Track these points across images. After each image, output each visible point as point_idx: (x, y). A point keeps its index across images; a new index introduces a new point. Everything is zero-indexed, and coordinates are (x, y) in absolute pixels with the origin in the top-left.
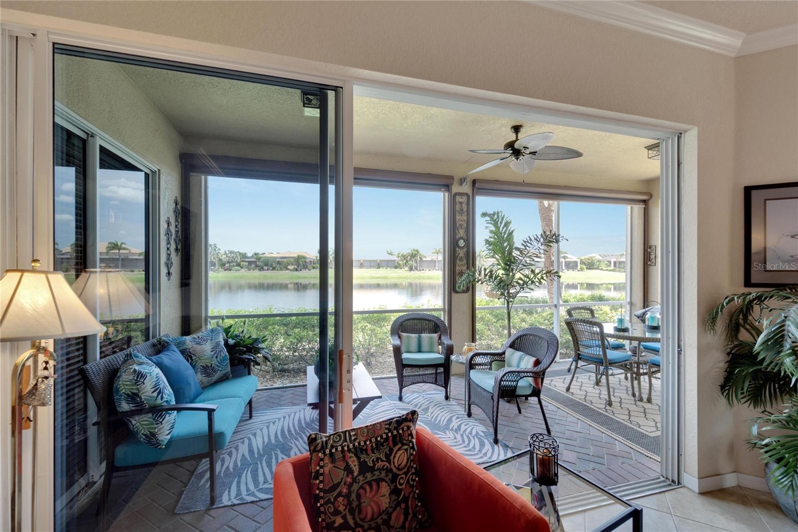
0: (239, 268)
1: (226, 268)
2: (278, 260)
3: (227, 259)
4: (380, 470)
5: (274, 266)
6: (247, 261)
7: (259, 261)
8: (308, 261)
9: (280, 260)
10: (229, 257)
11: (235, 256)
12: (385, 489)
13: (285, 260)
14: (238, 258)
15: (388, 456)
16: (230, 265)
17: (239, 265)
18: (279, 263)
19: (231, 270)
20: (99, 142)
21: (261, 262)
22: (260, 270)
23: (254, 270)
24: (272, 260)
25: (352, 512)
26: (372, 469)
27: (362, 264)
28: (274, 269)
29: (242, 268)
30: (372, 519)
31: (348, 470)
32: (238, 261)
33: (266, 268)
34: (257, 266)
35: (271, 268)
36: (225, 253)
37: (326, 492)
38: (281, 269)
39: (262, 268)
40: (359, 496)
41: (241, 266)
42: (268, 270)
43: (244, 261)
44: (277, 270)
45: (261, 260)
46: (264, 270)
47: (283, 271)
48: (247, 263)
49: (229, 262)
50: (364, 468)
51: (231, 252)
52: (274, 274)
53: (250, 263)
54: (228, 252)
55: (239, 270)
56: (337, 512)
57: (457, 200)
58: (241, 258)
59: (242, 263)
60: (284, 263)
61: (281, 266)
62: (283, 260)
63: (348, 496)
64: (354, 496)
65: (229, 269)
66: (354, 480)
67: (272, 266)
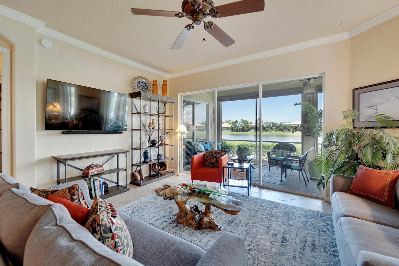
0: (271, 130)
1: (265, 130)
2: (291, 126)
3: (266, 125)
4: (215, 156)
5: (289, 129)
6: (275, 127)
7: (281, 127)
9: (293, 126)
10: (267, 125)
11: (270, 124)
12: (215, 159)
14: (271, 125)
15: (216, 155)
16: (267, 129)
17: (271, 128)
19: (268, 131)
20: (195, 102)
21: (282, 127)
22: (282, 131)
23: (279, 131)
25: (209, 160)
26: (213, 156)
29: (273, 130)
30: (212, 162)
31: (210, 155)
32: (271, 127)
33: (285, 130)
34: (280, 129)
35: (288, 130)
36: (265, 123)
37: (206, 157)
39: (283, 130)
40: (210, 159)
41: (273, 129)
42: (286, 131)
43: (274, 127)
44: (291, 131)
45: (282, 126)
46: (284, 131)
48: (275, 128)
49: (267, 127)
50: (212, 155)
51: (268, 123)
53: (277, 127)
54: (266, 122)
55: (271, 131)
56: (207, 160)
57: (307, 96)
58: (272, 125)
59: (273, 128)
63: (209, 158)
64: (210, 158)
65: (267, 131)
66: (210, 156)
67: (288, 129)
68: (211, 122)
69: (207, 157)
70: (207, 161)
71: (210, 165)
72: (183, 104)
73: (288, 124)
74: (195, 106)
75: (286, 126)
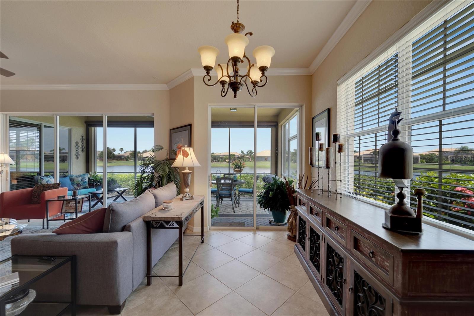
2: (221, 157)
8: (236, 157)
13: (224, 156)
18: (222, 158)
24: (218, 156)
27: (266, 159)
28: (219, 161)
33: (214, 161)
38: (222, 162)
42: (215, 162)
44: (220, 162)
46: (213, 162)
47: (223, 163)
52: (218, 164)
60: (224, 158)
61: (222, 160)
62: (223, 156)
63: (38, 193)
66: (40, 191)
67: (218, 160)
68: (77, 150)
69: (35, 193)
70: (35, 196)
71: (39, 201)
72: (10, 124)
73: (218, 155)
74: (44, 129)
75: (215, 157)
